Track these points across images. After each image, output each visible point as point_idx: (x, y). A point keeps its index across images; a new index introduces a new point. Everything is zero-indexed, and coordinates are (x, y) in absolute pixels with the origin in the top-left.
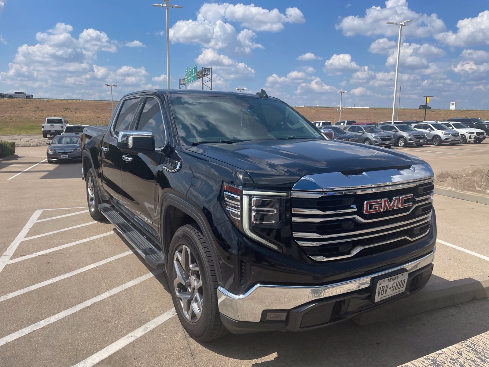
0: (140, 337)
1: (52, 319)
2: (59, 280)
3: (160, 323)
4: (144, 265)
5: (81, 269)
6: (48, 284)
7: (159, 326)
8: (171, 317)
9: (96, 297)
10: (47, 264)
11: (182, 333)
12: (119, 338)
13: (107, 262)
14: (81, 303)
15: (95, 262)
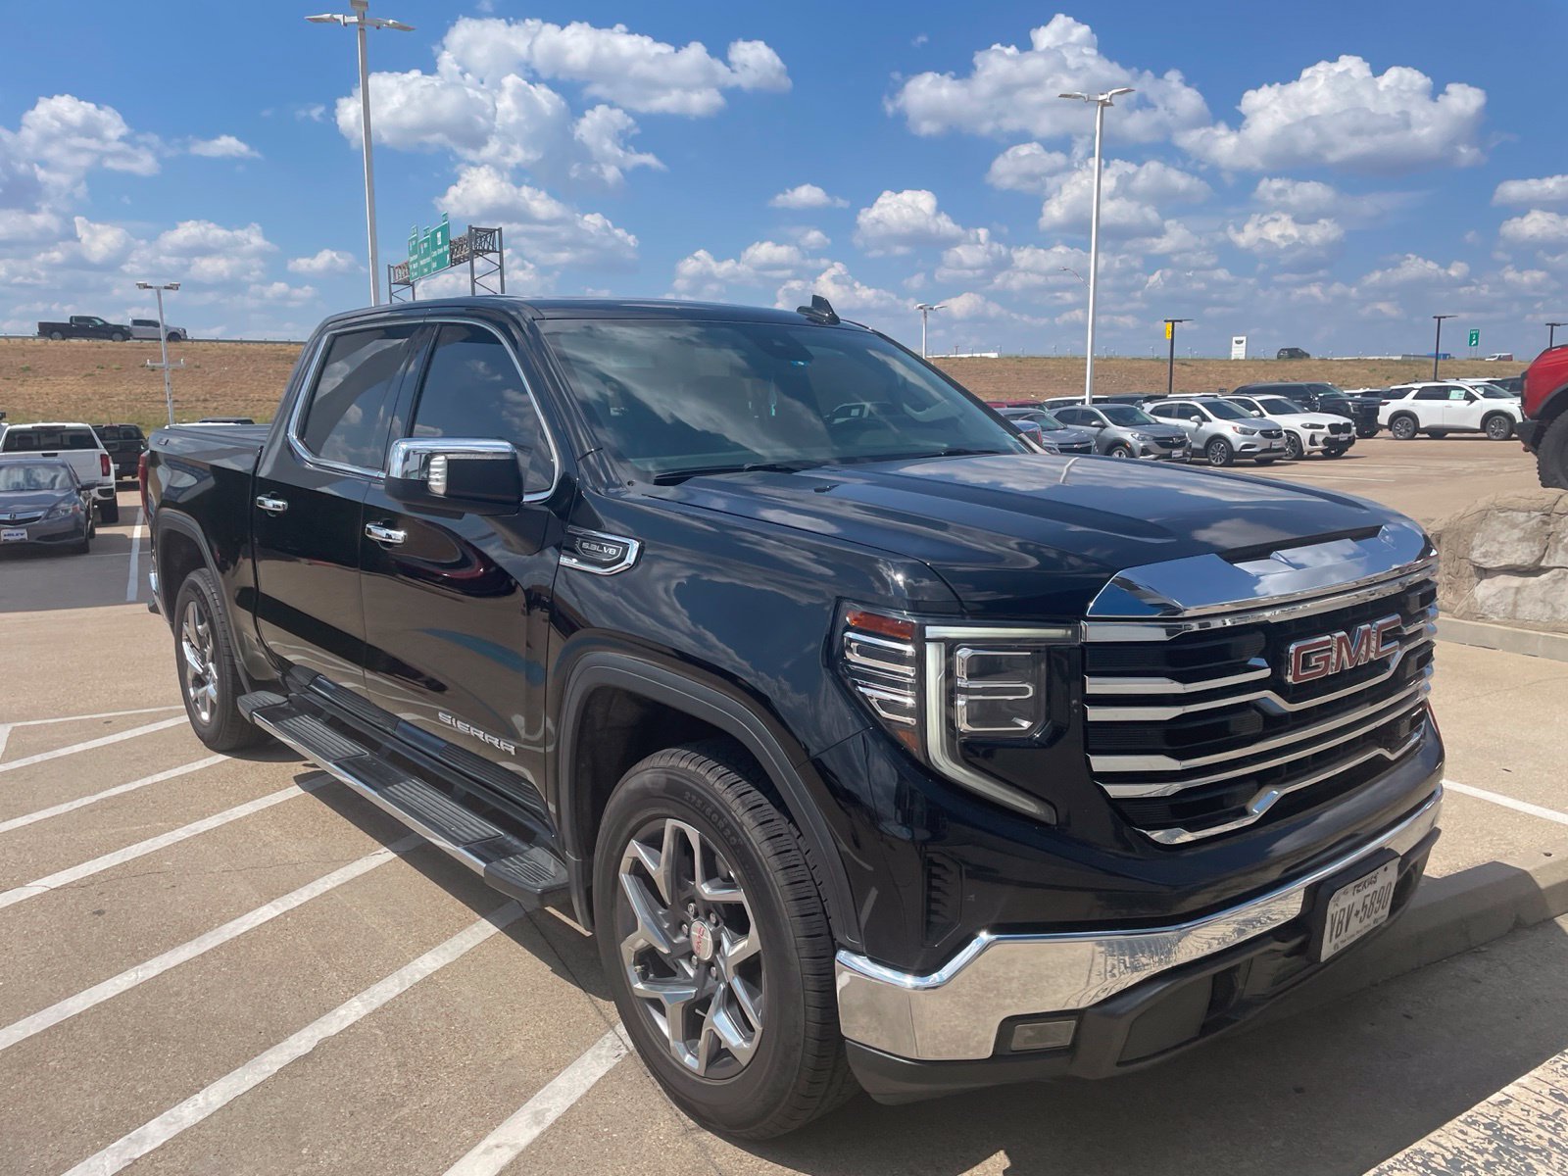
0: (530, 1146)
1: (189, 1112)
2: (161, 970)
3: (581, 1091)
4: (451, 897)
5: (231, 925)
6: (123, 988)
7: (580, 1100)
8: (612, 1066)
9: (323, 1019)
10: (96, 916)
11: (667, 1116)
12: (457, 1158)
13: (315, 895)
14: (272, 1045)
15: (273, 899)
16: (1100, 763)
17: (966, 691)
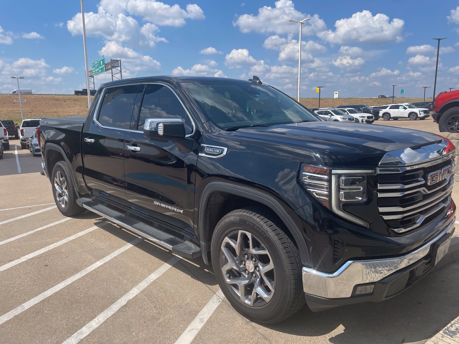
0: (202, 329)
1: (95, 324)
2: (71, 282)
3: (212, 312)
4: (154, 257)
5: (89, 268)
6: (61, 288)
7: (212, 315)
8: (219, 305)
9: (127, 294)
10: (46, 267)
11: (240, 319)
12: (181, 334)
13: (112, 258)
14: (113, 303)
15: (99, 260)
16: (382, 210)
17: (343, 189)
